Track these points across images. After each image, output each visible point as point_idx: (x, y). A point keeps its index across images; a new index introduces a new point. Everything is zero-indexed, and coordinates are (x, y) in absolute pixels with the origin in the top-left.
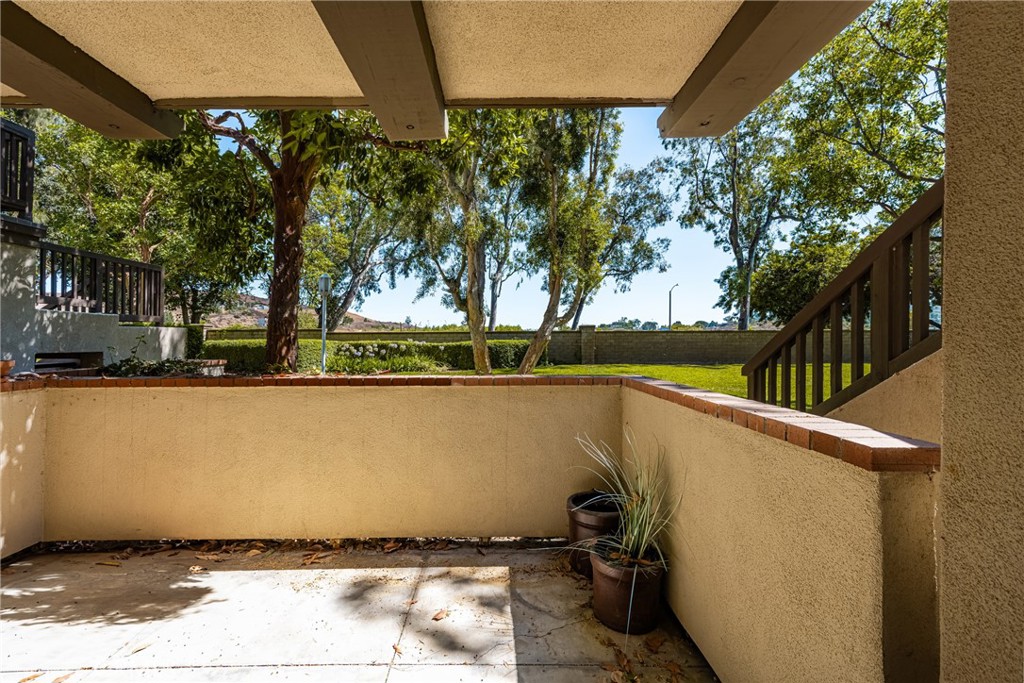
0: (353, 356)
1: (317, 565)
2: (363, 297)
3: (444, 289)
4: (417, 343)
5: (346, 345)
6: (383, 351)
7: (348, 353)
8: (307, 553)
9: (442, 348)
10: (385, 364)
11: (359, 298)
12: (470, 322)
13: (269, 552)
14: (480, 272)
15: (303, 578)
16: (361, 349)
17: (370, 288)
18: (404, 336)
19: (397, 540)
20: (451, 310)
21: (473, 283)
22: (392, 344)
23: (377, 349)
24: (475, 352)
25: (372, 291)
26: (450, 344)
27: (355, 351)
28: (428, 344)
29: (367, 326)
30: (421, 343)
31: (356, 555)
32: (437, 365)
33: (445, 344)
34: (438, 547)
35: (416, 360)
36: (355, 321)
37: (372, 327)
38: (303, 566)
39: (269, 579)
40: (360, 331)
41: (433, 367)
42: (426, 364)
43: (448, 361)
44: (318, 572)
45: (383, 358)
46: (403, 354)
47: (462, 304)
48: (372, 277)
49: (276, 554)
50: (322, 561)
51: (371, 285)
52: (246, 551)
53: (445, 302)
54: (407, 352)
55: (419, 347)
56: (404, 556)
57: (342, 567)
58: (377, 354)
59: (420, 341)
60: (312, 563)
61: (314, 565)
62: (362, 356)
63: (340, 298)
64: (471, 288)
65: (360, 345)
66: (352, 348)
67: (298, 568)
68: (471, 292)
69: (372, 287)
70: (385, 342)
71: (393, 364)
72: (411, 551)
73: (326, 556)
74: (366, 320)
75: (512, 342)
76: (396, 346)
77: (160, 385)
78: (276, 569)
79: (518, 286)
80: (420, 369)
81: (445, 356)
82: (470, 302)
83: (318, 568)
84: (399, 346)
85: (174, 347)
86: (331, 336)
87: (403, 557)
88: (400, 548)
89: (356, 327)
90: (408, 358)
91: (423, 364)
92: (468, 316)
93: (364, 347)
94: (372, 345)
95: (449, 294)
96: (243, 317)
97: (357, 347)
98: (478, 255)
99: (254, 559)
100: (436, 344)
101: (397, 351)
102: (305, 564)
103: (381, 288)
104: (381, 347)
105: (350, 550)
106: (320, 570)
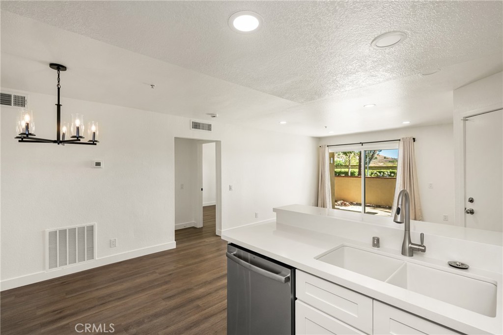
5: (375, 171)
6: (393, 175)
16: (382, 173)
27: (379, 174)
29: (386, 161)
40: (383, 165)
74: (385, 158)
89: (379, 162)
104: (391, 173)
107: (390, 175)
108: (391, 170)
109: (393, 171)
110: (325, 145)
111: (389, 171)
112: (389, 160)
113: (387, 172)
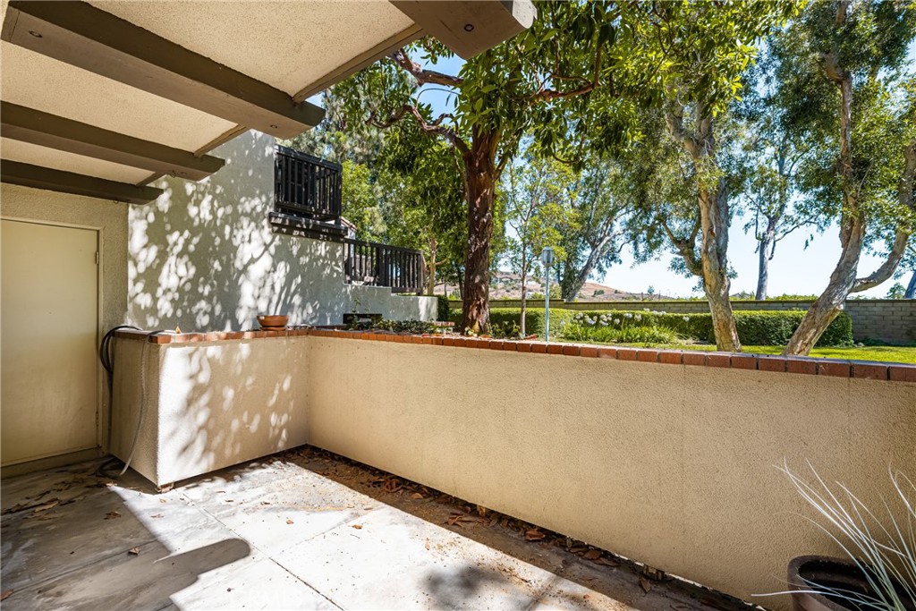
0: (586, 324)
1: (457, 528)
2: (605, 269)
3: (673, 252)
4: (656, 313)
5: (581, 313)
6: (617, 321)
7: (581, 321)
8: (455, 511)
9: (687, 319)
10: (619, 333)
11: (601, 270)
12: (708, 287)
13: (428, 500)
14: (719, 228)
15: (440, 537)
16: (595, 318)
17: (612, 259)
18: (642, 305)
19: (542, 530)
20: (681, 276)
21: (709, 241)
22: (628, 314)
23: (610, 319)
24: (715, 323)
25: (612, 263)
26: (698, 314)
27: (589, 320)
28: (671, 314)
30: (661, 314)
31: (496, 531)
32: (681, 338)
33: (691, 315)
34: (587, 555)
35: (655, 331)
36: (606, 293)
37: (623, 298)
38: (445, 524)
39: (414, 527)
41: (675, 339)
42: (666, 335)
43: (695, 334)
44: (455, 535)
45: (618, 328)
46: (638, 324)
47: (696, 267)
48: (613, 249)
49: (434, 503)
50: (463, 525)
51: (612, 257)
52: (414, 492)
53: (674, 266)
54: (645, 322)
55: (658, 316)
56: (544, 551)
57: (477, 540)
58: (611, 323)
59: (659, 311)
60: (454, 524)
61: (455, 527)
62: (597, 324)
64: (707, 247)
65: (595, 314)
66: (587, 317)
67: (441, 525)
68: (706, 252)
69: (614, 258)
70: (620, 312)
71: (628, 334)
72: (555, 549)
73: (469, 521)
75: (789, 313)
76: (631, 316)
77: (361, 338)
78: (425, 519)
79: (807, 245)
80: (659, 340)
81: (692, 328)
82: (706, 264)
83: (456, 532)
84: (634, 316)
85: (428, 311)
86: (569, 305)
87: (543, 553)
88: (544, 540)
90: (644, 328)
91: (662, 335)
92: (704, 281)
93: (599, 316)
94: (606, 314)
95: (680, 257)
96: (512, 291)
97: (591, 316)
98: (717, 207)
99: (415, 502)
100: (679, 315)
101: (631, 320)
102: (447, 523)
103: (621, 258)
104: (614, 316)
105: (494, 523)
106: (457, 535)
111: (610, 313)
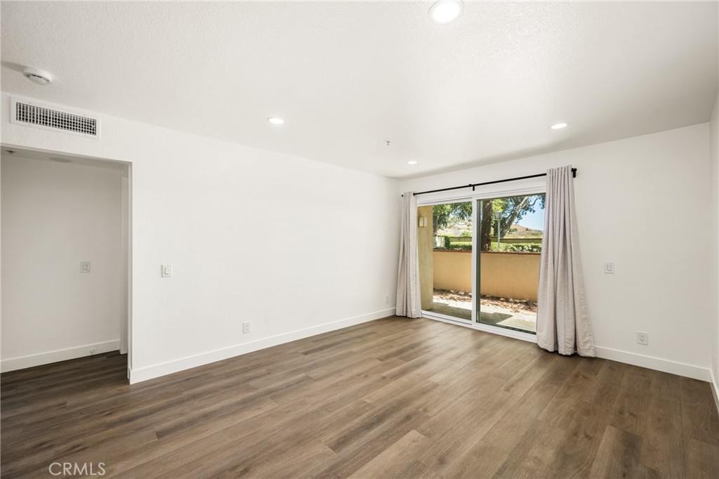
5: (511, 245)
6: (535, 250)
16: (521, 248)
17: (527, 210)
25: (528, 212)
27: (516, 249)
29: (528, 234)
36: (518, 231)
37: (533, 234)
40: (523, 237)
51: (528, 208)
63: (507, 218)
65: (520, 246)
74: (527, 230)
86: (502, 241)
89: (520, 235)
93: (523, 247)
97: (517, 246)
104: (533, 247)
107: (532, 251)
108: (533, 244)
109: (537, 244)
110: (410, 193)
111: (530, 245)
112: (533, 232)
113: (528, 246)
